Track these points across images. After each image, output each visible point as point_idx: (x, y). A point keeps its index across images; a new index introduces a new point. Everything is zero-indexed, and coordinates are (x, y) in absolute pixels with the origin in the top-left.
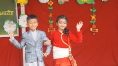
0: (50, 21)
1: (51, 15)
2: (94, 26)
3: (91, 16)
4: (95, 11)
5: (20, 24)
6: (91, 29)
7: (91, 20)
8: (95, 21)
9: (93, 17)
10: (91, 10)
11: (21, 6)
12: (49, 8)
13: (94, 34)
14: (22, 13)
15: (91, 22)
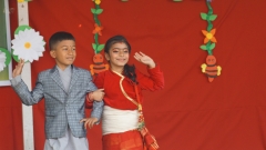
0: (94, 46)
1: (98, 30)
2: (211, 59)
3: (204, 32)
4: (213, 18)
5: (14, 53)
6: (204, 67)
7: (203, 43)
8: (213, 46)
9: (209, 36)
10: (204, 16)
11: (19, 5)
12: (93, 11)
13: (211, 80)
14: (20, 24)
15: (203, 47)
